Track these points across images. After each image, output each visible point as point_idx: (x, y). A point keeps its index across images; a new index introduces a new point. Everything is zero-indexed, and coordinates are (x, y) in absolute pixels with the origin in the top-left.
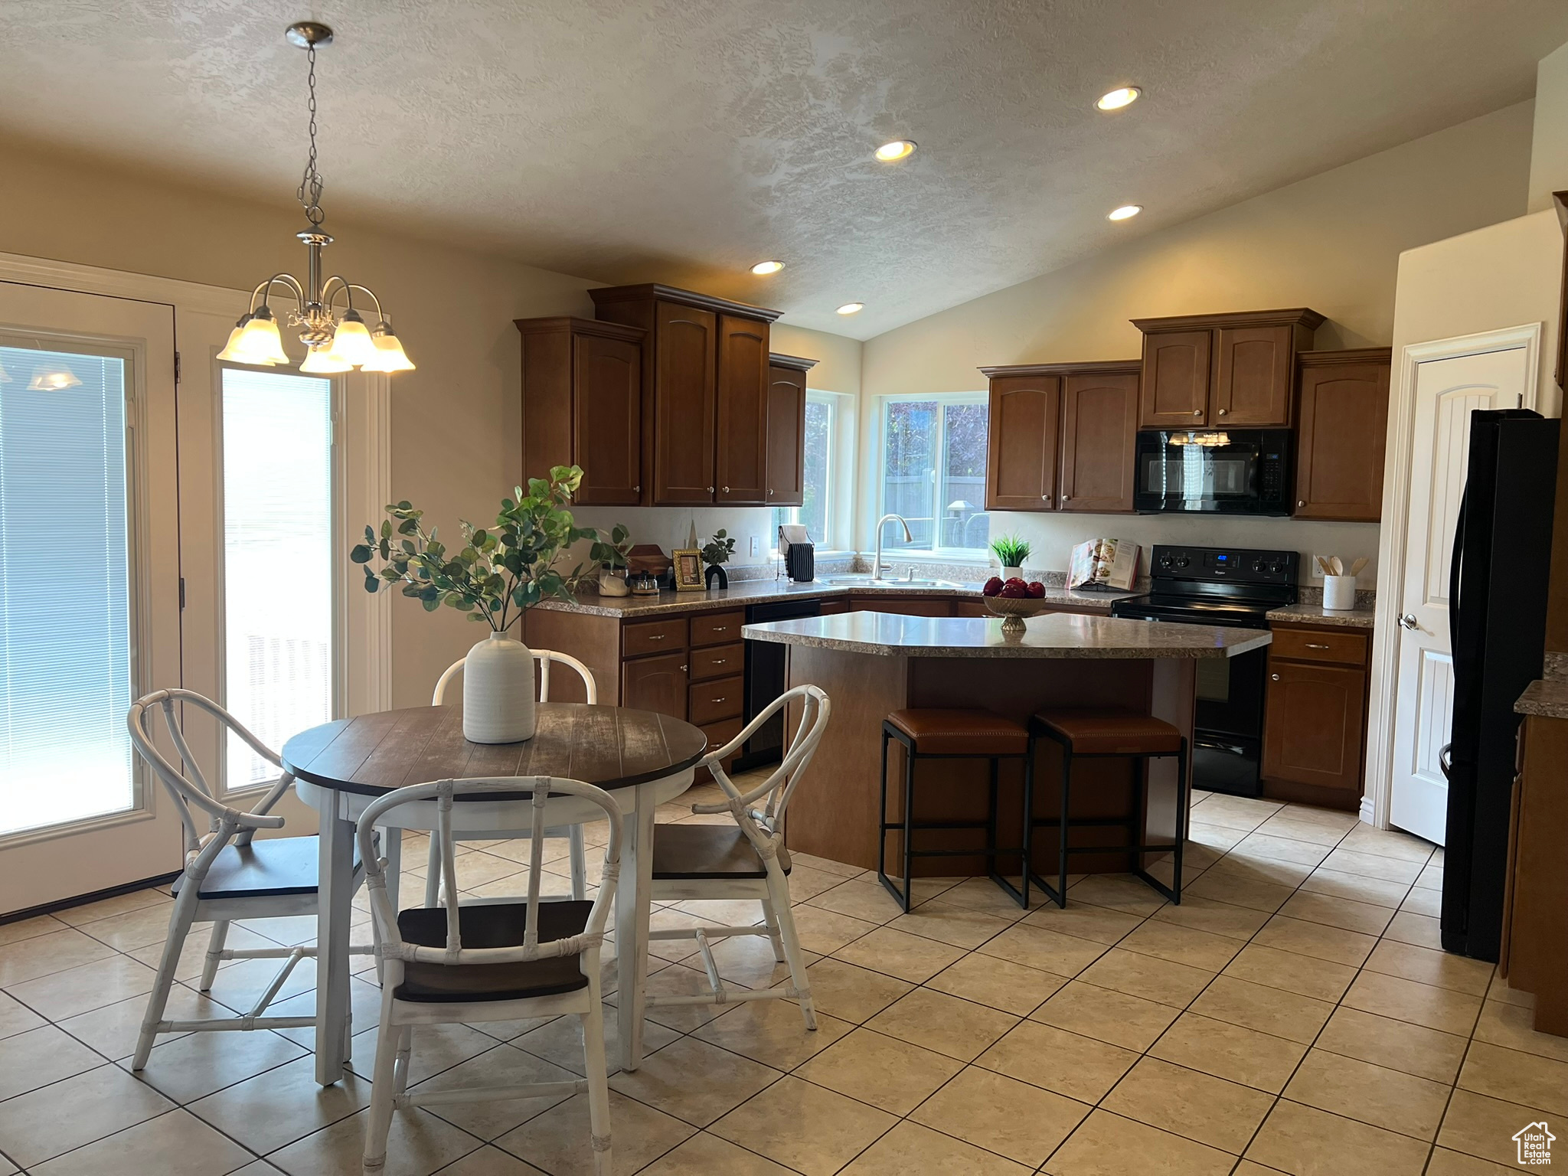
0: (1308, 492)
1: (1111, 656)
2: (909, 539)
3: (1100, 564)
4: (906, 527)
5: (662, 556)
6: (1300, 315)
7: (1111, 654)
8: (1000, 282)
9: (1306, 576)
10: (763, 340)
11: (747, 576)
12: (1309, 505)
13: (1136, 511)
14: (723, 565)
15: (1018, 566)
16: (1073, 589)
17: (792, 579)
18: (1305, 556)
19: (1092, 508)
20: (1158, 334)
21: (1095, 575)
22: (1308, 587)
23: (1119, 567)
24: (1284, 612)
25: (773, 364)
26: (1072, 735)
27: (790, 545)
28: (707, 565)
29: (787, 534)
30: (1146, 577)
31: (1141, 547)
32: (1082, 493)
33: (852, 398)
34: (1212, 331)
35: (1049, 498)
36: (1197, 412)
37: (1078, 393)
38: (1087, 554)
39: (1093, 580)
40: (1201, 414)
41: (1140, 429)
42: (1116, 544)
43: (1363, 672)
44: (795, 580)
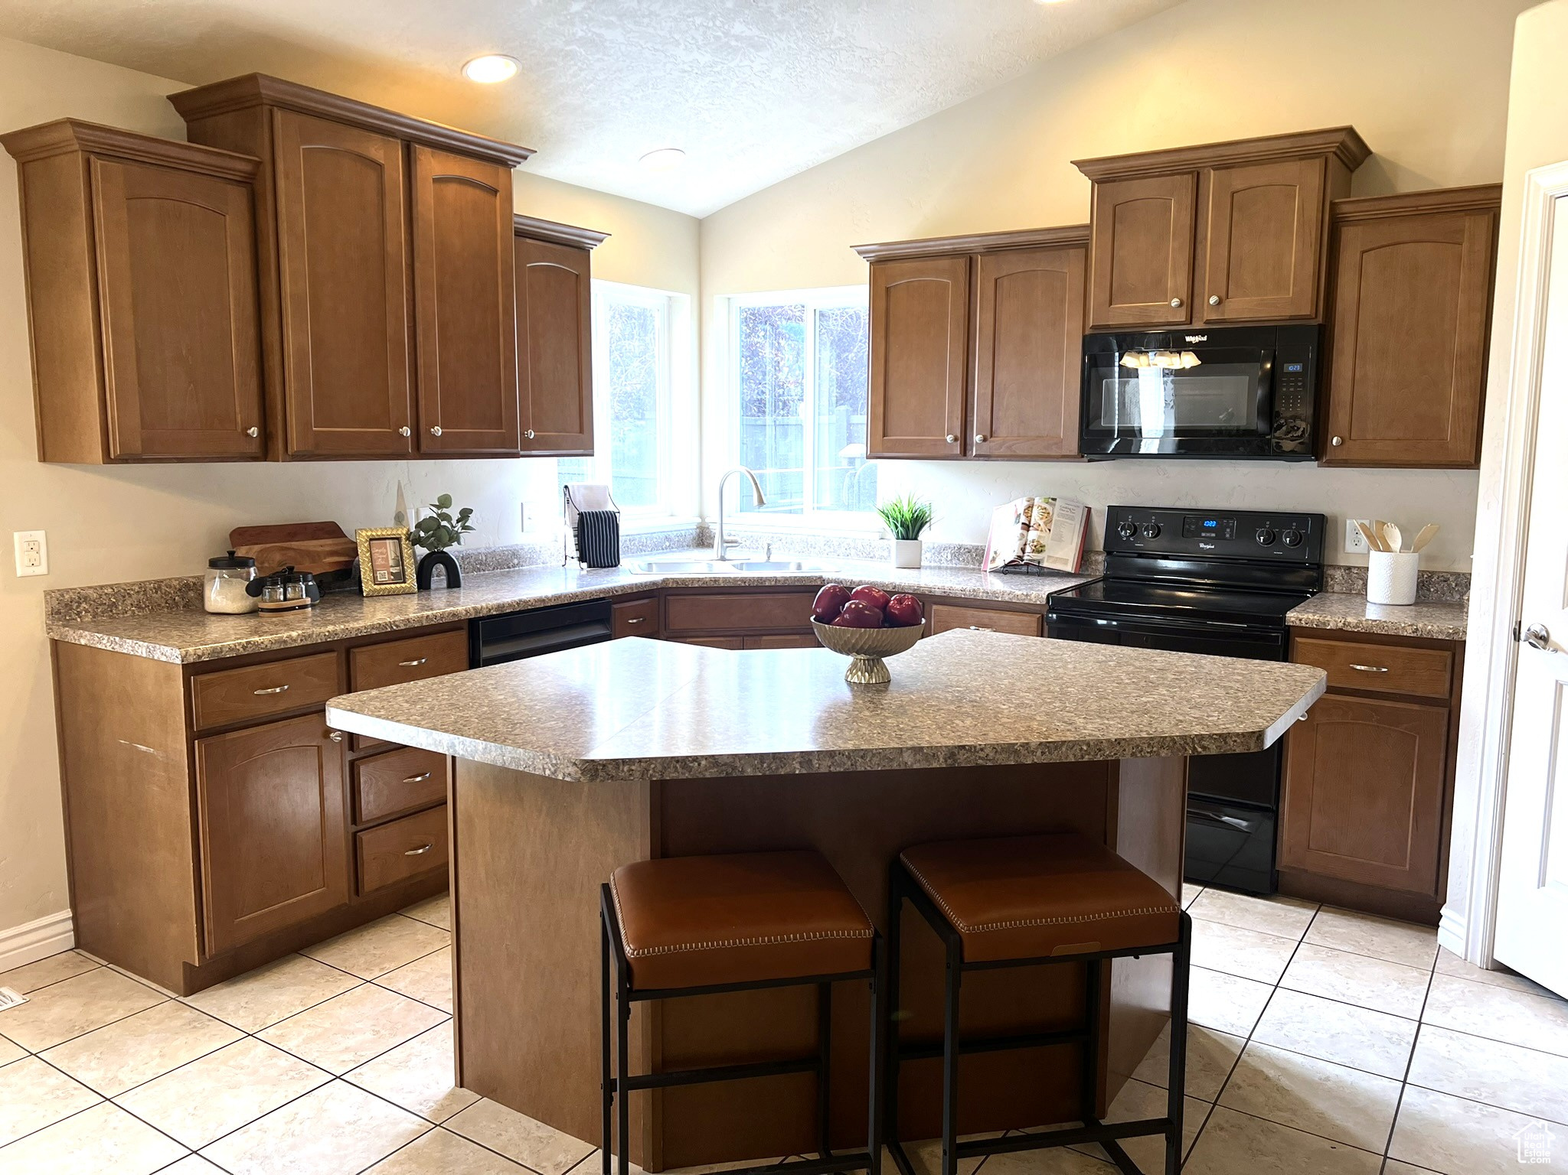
0: (1347, 424)
1: (1038, 758)
2: (761, 502)
3: (1032, 535)
4: (756, 484)
5: (342, 540)
6: (1340, 140)
7: (1039, 753)
8: (884, 120)
9: (1336, 549)
10: (498, 193)
11: (516, 561)
12: (1348, 443)
13: (1083, 457)
14: (452, 550)
15: (916, 539)
16: (995, 571)
17: (584, 565)
18: (1335, 520)
19: (1019, 452)
20: (1114, 181)
21: (1023, 551)
22: (1339, 567)
23: (1059, 539)
24: (1314, 613)
25: (520, 234)
26: (961, 925)
27: (581, 514)
28: (422, 551)
29: (578, 497)
30: (1098, 553)
31: (1089, 509)
32: (1002, 430)
33: (686, 302)
34: (1198, 174)
35: (956, 439)
36: (1175, 302)
37: (996, 280)
38: (1014, 519)
39: (1021, 558)
40: (1181, 305)
41: (1087, 332)
42: (1055, 505)
43: (1446, 711)
44: (589, 566)
